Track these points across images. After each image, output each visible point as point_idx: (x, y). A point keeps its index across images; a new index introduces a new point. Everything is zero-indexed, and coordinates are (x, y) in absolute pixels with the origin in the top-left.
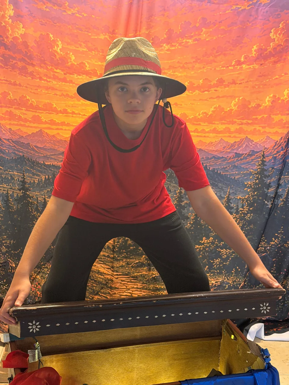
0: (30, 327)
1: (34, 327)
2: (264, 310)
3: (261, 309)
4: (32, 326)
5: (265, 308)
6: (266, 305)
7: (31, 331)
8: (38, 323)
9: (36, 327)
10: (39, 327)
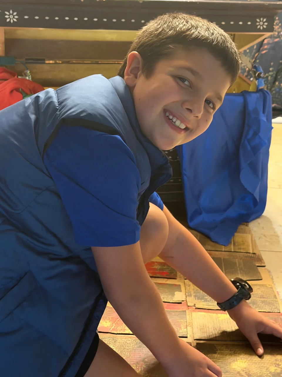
0: (7, 17)
1: (11, 17)
2: (261, 26)
3: (258, 24)
4: (9, 15)
5: (261, 23)
6: (263, 20)
7: (8, 20)
8: (15, 14)
9: (14, 18)
10: (16, 17)
